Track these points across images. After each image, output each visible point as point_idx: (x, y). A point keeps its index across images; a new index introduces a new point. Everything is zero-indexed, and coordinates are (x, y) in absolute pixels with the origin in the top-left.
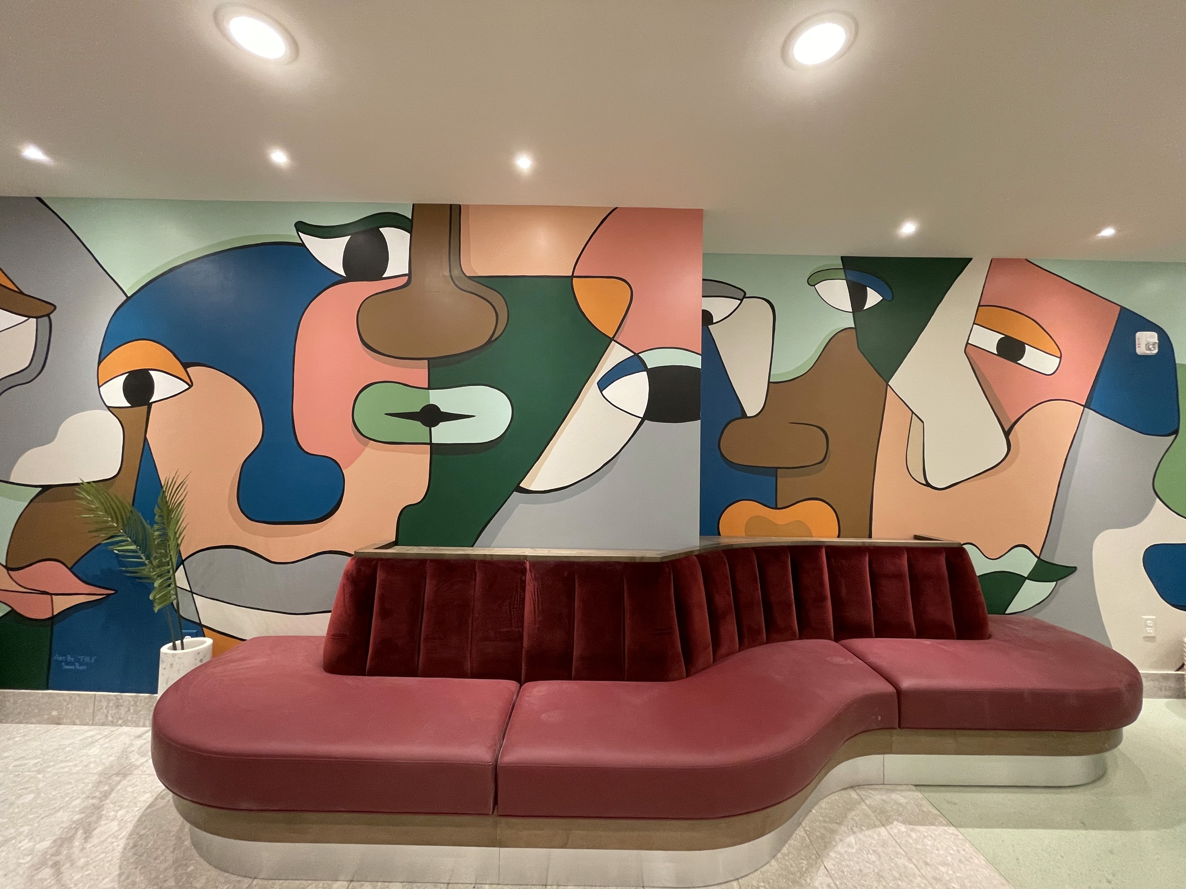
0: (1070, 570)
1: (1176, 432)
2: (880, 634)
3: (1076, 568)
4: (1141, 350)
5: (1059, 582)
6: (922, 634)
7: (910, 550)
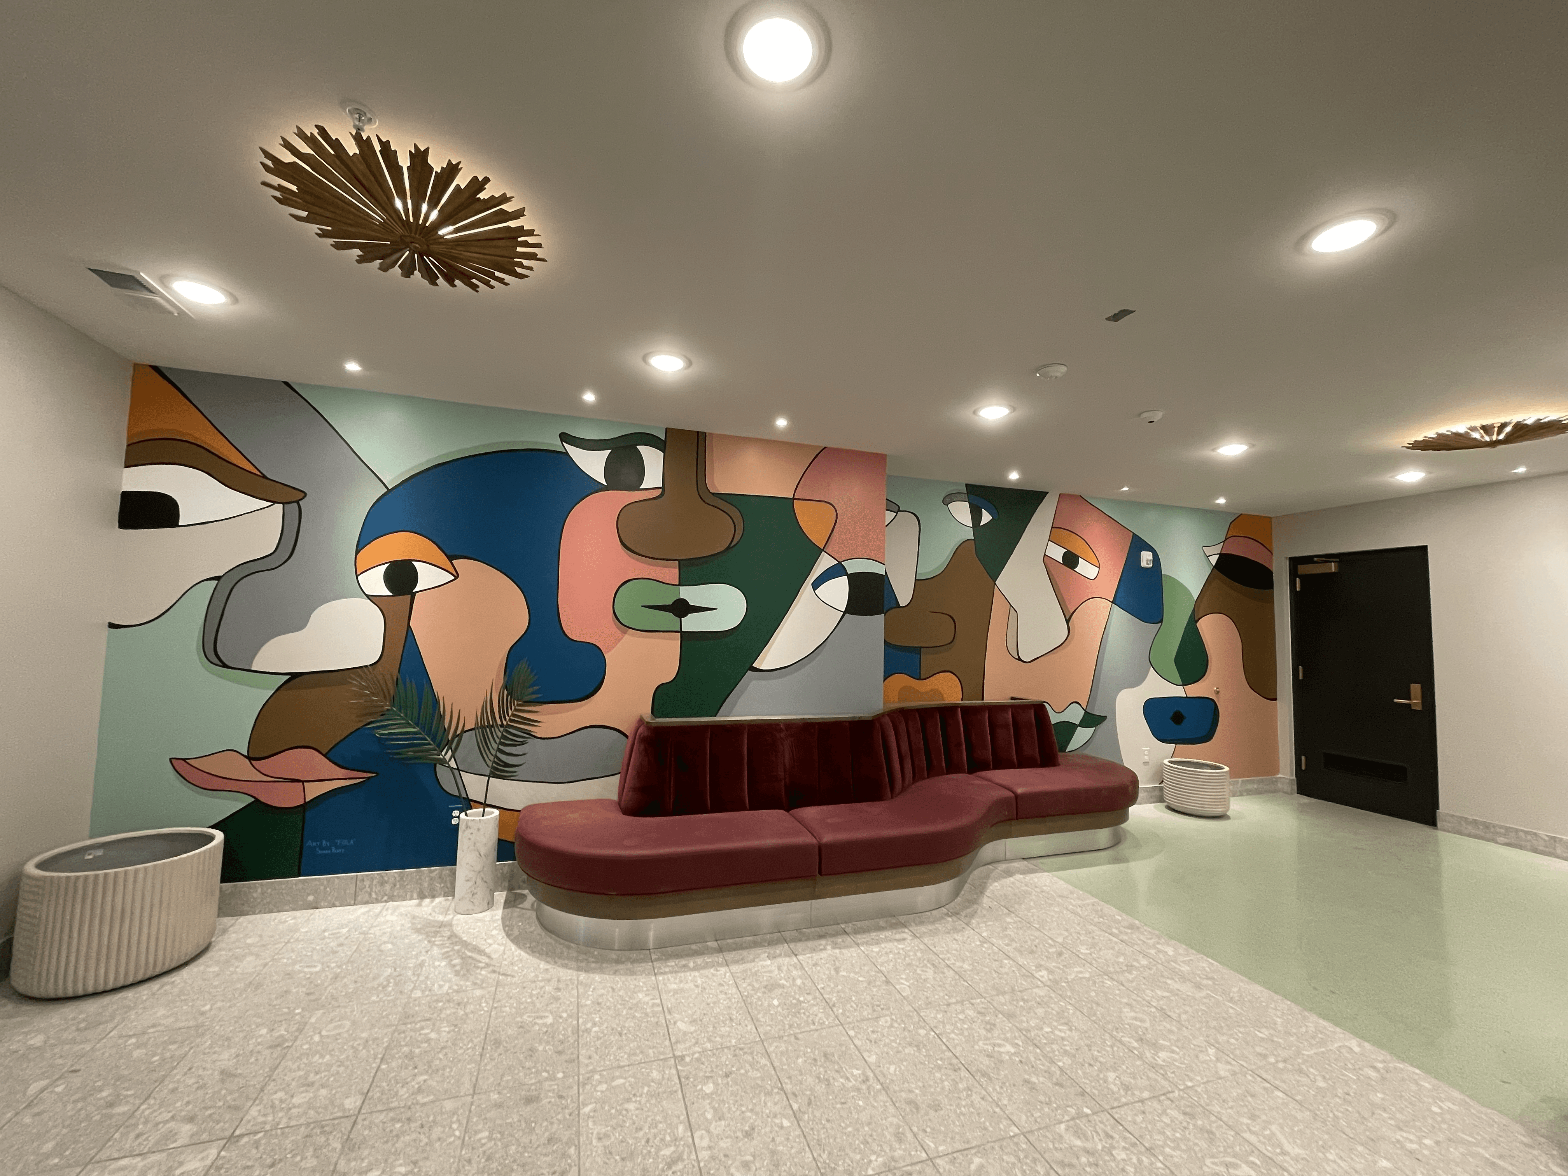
0: (1103, 718)
1: (1161, 621)
2: (996, 767)
3: (1106, 717)
4: (1144, 564)
5: (1097, 727)
6: (1021, 765)
7: (1012, 707)
